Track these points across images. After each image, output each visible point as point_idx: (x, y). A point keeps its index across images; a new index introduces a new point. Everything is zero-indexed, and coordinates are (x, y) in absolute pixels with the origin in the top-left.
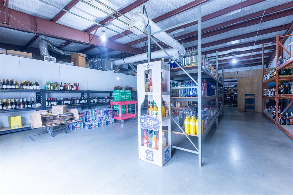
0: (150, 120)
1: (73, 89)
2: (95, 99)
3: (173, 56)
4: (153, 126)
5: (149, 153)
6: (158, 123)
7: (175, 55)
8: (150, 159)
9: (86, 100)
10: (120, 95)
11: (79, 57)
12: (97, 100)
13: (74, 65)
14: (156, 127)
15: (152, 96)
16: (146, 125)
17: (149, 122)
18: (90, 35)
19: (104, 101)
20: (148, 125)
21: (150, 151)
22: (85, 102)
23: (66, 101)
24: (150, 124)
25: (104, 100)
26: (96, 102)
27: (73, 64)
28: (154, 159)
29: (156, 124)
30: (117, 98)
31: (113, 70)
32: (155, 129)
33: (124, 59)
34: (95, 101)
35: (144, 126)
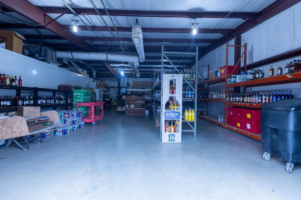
0: (173, 113)
1: (13, 84)
2: (42, 99)
3: (134, 62)
4: (175, 117)
5: (171, 136)
6: (179, 115)
7: (137, 62)
8: (171, 140)
9: (31, 100)
10: (84, 95)
11: (15, 38)
12: (45, 101)
13: (6, 48)
14: (177, 117)
15: (175, 97)
16: (170, 117)
17: (172, 115)
18: (45, 15)
19: (53, 103)
20: (171, 117)
21: (172, 135)
22: (30, 104)
23: (4, 101)
24: (173, 116)
25: (53, 100)
26: (44, 103)
27: (4, 47)
28: (175, 139)
29: (177, 115)
30: (80, 99)
31: (57, 64)
32: (176, 119)
33: (73, 54)
34: (42, 102)
35: (168, 117)
